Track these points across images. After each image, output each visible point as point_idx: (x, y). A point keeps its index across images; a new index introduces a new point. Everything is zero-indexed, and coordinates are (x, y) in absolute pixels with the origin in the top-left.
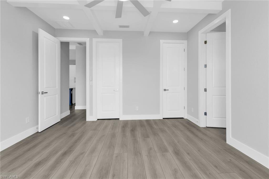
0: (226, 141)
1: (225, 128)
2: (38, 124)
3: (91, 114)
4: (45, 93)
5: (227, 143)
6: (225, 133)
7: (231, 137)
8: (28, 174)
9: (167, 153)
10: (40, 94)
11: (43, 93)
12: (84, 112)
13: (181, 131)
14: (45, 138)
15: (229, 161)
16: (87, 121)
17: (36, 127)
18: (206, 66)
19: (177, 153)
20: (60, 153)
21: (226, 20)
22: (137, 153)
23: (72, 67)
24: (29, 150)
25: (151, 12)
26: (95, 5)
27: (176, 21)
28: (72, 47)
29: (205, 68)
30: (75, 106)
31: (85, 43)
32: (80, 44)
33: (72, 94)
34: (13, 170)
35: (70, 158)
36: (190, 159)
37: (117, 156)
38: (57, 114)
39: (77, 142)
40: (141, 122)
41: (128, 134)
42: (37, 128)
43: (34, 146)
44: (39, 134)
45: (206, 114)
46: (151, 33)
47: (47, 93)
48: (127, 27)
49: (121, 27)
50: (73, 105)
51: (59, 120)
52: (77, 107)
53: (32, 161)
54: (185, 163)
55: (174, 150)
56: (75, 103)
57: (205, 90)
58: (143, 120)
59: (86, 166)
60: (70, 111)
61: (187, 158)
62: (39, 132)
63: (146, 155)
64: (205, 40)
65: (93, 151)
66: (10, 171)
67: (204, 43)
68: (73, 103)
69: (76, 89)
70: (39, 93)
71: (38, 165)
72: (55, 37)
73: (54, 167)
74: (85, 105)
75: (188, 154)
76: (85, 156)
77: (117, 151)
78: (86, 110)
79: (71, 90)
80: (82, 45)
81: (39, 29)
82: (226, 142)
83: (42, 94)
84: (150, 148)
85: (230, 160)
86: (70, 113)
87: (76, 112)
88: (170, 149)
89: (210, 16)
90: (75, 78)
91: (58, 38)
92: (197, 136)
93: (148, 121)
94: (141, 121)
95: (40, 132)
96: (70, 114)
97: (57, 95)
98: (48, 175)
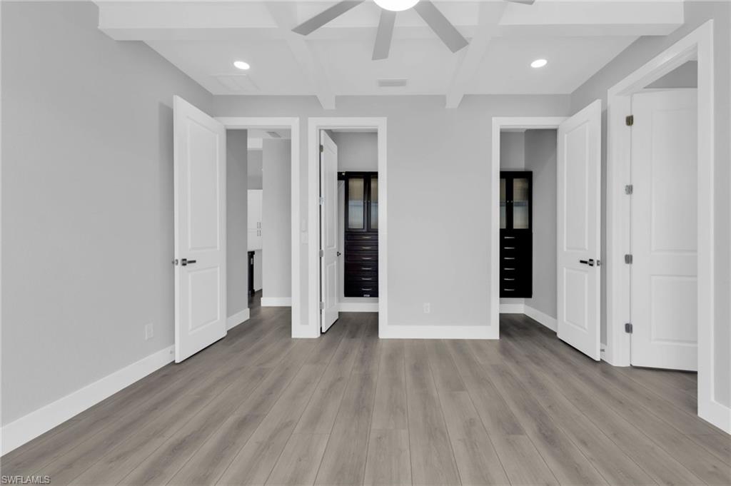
0: (695, 409)
1: (695, 373)
2: (173, 342)
3: (305, 320)
4: (190, 262)
5: (699, 415)
6: (694, 388)
7: (713, 399)
8: (155, 471)
9: (521, 436)
10: (177, 264)
11: (184, 262)
12: (286, 313)
13: (556, 374)
14: (192, 380)
15: (711, 469)
16: (293, 337)
17: (169, 349)
18: (630, 189)
19: (549, 438)
20: (231, 420)
21: (696, 53)
22: (434, 432)
23: (254, 197)
24: (155, 407)
25: (471, 38)
26: (321, 25)
27: (539, 63)
28: (253, 143)
29: (628, 196)
30: (261, 296)
31: (288, 131)
32: (273, 133)
33: (253, 265)
34: (118, 457)
35: (257, 435)
36: (592, 459)
37: (380, 438)
38: (219, 319)
39: (271, 393)
40: (438, 346)
41: (406, 377)
42: (171, 352)
43: (166, 400)
44: (176, 367)
45: (629, 328)
46: (466, 98)
47: (194, 262)
48: (402, 83)
49: (383, 84)
50: (256, 296)
51: (224, 334)
52: (267, 301)
53: (164, 437)
54: (576, 468)
55: (540, 430)
56: (261, 290)
57: (629, 259)
58: (444, 340)
59: (300, 461)
60: (248, 309)
61: (581, 454)
62: (176, 362)
63: (459, 440)
64: (629, 115)
65: (316, 418)
66: (111, 462)
67: (625, 122)
68: (256, 288)
69: (264, 253)
70: (176, 262)
71: (179, 448)
72: (212, 117)
73: (218, 457)
74: (289, 295)
75: (584, 443)
76: (295, 431)
77: (378, 422)
78: (290, 308)
79: (251, 254)
80: (279, 136)
81: (174, 96)
82: (697, 413)
83: (184, 265)
84: (471, 419)
85: (715, 467)
86: (251, 315)
87: (263, 312)
88: (529, 427)
89: (647, 44)
90: (259, 225)
91: (220, 118)
92: (604, 391)
93: (456, 343)
94: (437, 343)
95: (179, 362)
96: (248, 318)
97: (219, 268)
98: (204, 475)
